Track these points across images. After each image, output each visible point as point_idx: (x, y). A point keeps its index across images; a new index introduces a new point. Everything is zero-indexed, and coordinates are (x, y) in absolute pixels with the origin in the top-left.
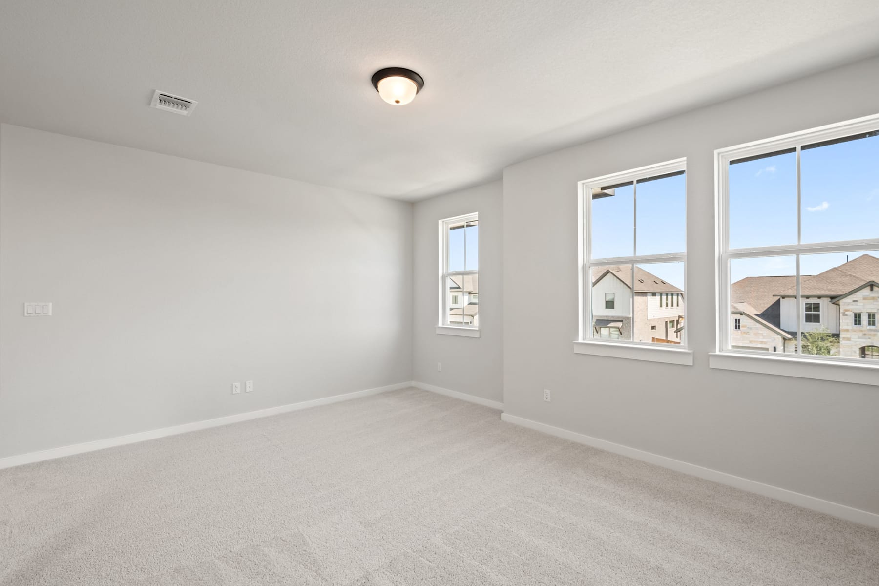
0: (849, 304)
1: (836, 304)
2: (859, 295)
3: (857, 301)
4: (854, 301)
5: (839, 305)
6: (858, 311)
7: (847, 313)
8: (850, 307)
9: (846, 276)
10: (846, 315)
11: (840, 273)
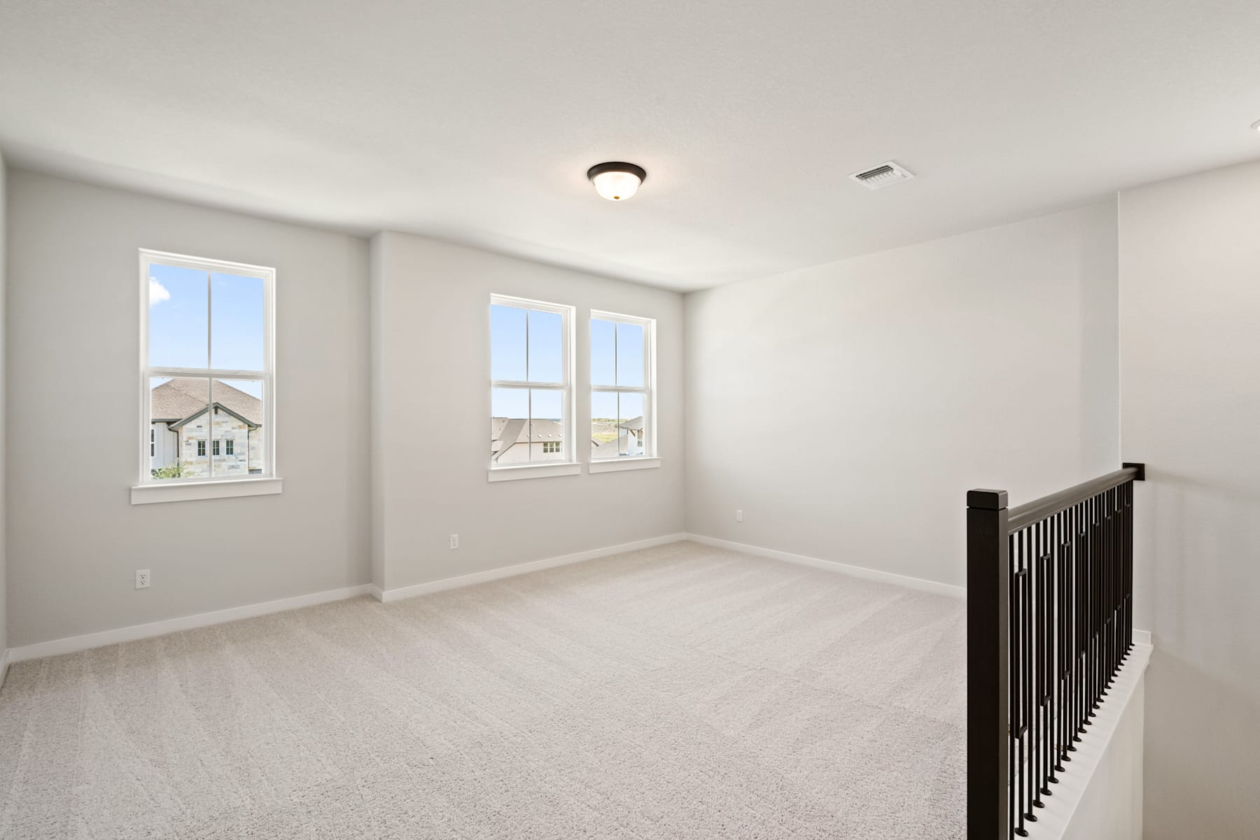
0: (192, 430)
1: (174, 431)
2: (204, 419)
3: (201, 426)
4: (198, 427)
5: (178, 432)
6: (201, 439)
7: (190, 441)
8: (194, 434)
9: (181, 395)
10: (190, 444)
11: (173, 391)
